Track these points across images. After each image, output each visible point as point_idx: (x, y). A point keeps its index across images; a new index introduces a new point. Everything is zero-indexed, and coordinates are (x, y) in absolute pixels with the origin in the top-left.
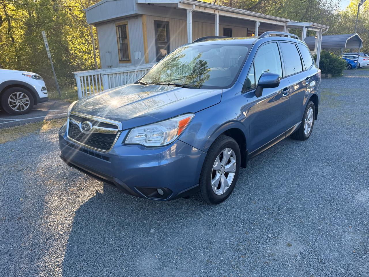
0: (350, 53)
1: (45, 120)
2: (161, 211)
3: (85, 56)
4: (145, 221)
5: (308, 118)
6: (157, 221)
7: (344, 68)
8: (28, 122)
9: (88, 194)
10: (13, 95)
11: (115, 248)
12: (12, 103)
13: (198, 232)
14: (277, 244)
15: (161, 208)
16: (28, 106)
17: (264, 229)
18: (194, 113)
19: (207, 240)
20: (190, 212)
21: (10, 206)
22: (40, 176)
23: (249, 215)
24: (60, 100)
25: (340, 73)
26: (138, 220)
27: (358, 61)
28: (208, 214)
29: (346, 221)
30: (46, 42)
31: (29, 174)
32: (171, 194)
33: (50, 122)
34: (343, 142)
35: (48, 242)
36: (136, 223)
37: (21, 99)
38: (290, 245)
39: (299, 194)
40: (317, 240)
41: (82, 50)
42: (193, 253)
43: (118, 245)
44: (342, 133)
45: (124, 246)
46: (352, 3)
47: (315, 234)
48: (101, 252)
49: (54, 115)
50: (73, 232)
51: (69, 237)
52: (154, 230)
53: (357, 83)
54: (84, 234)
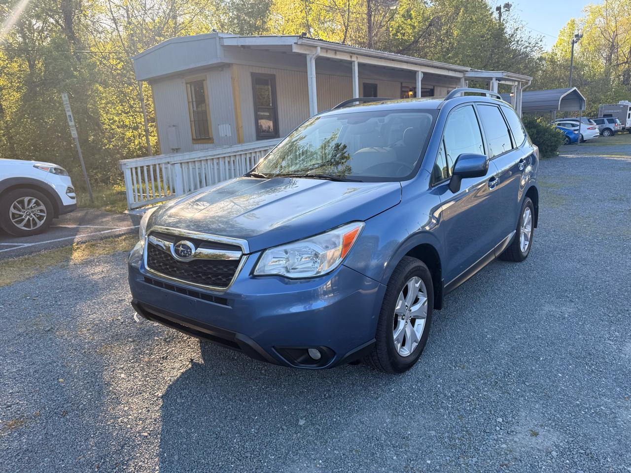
0: (565, 119)
1: (76, 243)
2: (310, 388)
3: (128, 134)
4: (285, 407)
5: (524, 225)
6: (306, 405)
7: (560, 142)
8: (46, 247)
9: (177, 365)
10: (18, 202)
11: (244, 454)
12: (16, 216)
13: (380, 421)
14: (515, 433)
15: (309, 384)
16: (43, 219)
17: (487, 409)
18: (364, 221)
19: (397, 433)
20: (359, 388)
21: (43, 393)
22: (85, 339)
23: (458, 388)
24: (94, 208)
25: (555, 150)
26: (274, 406)
27: (579, 132)
28: (390, 390)
29: (618, 389)
30: (68, 111)
31: (66, 335)
32: (334, 357)
33: (84, 246)
34: (583, 262)
35: (126, 451)
36: (271, 410)
37: (32, 208)
38: (535, 434)
39: (532, 350)
40: (579, 423)
41: (123, 123)
42: (378, 456)
43: (248, 450)
44: (578, 248)
45: (259, 451)
46: (561, 40)
47: (573, 414)
48: (222, 462)
49: (89, 234)
50: (165, 432)
51: (159, 440)
52: (305, 421)
53: (584, 166)
54: (184, 434)
